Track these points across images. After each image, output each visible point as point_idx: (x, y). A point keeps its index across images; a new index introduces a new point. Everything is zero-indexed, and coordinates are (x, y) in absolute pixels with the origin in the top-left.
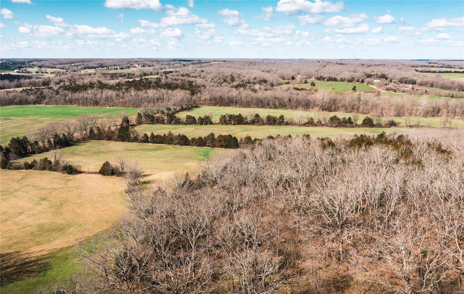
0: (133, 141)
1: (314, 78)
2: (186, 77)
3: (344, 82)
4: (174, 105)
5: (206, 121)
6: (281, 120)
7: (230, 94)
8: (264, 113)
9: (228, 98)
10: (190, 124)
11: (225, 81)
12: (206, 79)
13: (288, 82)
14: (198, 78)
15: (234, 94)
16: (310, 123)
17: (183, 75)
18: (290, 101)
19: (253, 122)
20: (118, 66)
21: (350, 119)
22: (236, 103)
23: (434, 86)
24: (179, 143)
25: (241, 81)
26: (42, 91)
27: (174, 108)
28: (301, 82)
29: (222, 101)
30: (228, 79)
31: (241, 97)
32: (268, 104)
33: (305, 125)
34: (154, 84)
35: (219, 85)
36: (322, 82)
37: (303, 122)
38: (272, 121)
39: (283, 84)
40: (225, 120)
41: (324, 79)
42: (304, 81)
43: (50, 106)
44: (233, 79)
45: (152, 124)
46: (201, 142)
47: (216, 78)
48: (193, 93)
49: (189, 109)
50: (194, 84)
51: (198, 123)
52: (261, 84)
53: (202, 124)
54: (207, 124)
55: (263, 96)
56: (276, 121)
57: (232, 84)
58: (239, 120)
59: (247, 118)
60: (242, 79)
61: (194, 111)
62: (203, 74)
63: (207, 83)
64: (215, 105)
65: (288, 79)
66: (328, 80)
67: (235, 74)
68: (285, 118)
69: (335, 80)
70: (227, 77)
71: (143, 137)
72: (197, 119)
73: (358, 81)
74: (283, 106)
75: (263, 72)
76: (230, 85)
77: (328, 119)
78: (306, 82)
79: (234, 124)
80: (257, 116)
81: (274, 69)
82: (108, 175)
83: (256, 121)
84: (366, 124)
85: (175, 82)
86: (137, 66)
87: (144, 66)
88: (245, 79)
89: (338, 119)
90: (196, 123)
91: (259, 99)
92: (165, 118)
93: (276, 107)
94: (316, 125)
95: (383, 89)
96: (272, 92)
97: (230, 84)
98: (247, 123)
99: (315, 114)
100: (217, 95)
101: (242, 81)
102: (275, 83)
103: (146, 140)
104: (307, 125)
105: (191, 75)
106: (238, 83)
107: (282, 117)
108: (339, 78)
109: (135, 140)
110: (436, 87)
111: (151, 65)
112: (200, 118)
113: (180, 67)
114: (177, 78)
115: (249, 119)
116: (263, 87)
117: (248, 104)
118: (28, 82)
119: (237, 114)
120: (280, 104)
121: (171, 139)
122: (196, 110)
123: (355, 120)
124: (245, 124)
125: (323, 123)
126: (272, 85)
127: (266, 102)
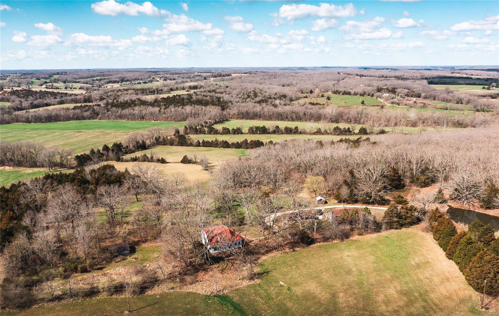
0: (189, 146)
1: (331, 91)
2: (213, 94)
3: (357, 96)
4: (210, 119)
5: (238, 131)
6: (296, 130)
7: (255, 110)
8: (282, 124)
9: (253, 112)
10: (225, 134)
11: (249, 96)
12: (232, 95)
13: (306, 96)
14: (224, 94)
15: (258, 109)
16: (319, 132)
17: (210, 92)
18: (305, 115)
19: (274, 132)
20: (140, 80)
21: (349, 128)
22: (260, 117)
23: (437, 99)
24: (223, 146)
25: (263, 96)
26: (94, 108)
27: (210, 122)
28: (318, 96)
29: (248, 115)
30: (251, 94)
31: (264, 111)
32: (287, 117)
33: (314, 134)
34: (187, 101)
35: (244, 100)
36: (337, 96)
37: (313, 131)
38: (289, 131)
39: (301, 98)
40: (253, 131)
41: (339, 93)
42: (321, 94)
43: (103, 121)
44: (256, 95)
45: (196, 134)
46: (238, 146)
47: (240, 93)
48: (223, 109)
49: (221, 123)
50: (221, 100)
51: (232, 133)
52: (281, 99)
53: (234, 134)
54: (238, 134)
55: (283, 111)
56: (292, 131)
57: (255, 99)
58: (264, 131)
59: (269, 129)
60: (264, 95)
61: (225, 124)
62: (228, 89)
63: (233, 99)
64: (242, 118)
65: (307, 93)
66: (343, 94)
67: (257, 89)
68: (299, 129)
69: (349, 94)
70: (250, 93)
71: (196, 143)
72: (231, 130)
73: (369, 95)
74: (299, 119)
75: (283, 86)
76: (254, 101)
77: (332, 129)
78: (323, 96)
79: (260, 134)
80: (277, 127)
81: (294, 82)
82: (187, 163)
83: (277, 131)
84: (361, 132)
85: (204, 98)
86: (158, 79)
87: (166, 80)
88: (267, 95)
89: (340, 129)
90: (230, 133)
91: (279, 113)
92: (206, 130)
93: (293, 120)
94: (323, 134)
95: (389, 103)
96: (290, 106)
97: (253, 99)
98: (269, 133)
99: (322, 125)
100: (244, 110)
101: (265, 96)
102: (294, 98)
103: (198, 145)
104: (316, 134)
105: (217, 91)
106: (261, 98)
107: (296, 128)
108: (352, 92)
109: (191, 145)
110: (438, 100)
111: (172, 79)
112: (233, 129)
113: (201, 80)
114: (205, 94)
115: (271, 130)
116: (283, 102)
117: (270, 118)
118: (70, 99)
119: (261, 125)
120: (296, 117)
121: (217, 143)
122: (227, 123)
123: (353, 129)
124: (268, 134)
125: (328, 132)
126: (291, 100)
127: (285, 115)
